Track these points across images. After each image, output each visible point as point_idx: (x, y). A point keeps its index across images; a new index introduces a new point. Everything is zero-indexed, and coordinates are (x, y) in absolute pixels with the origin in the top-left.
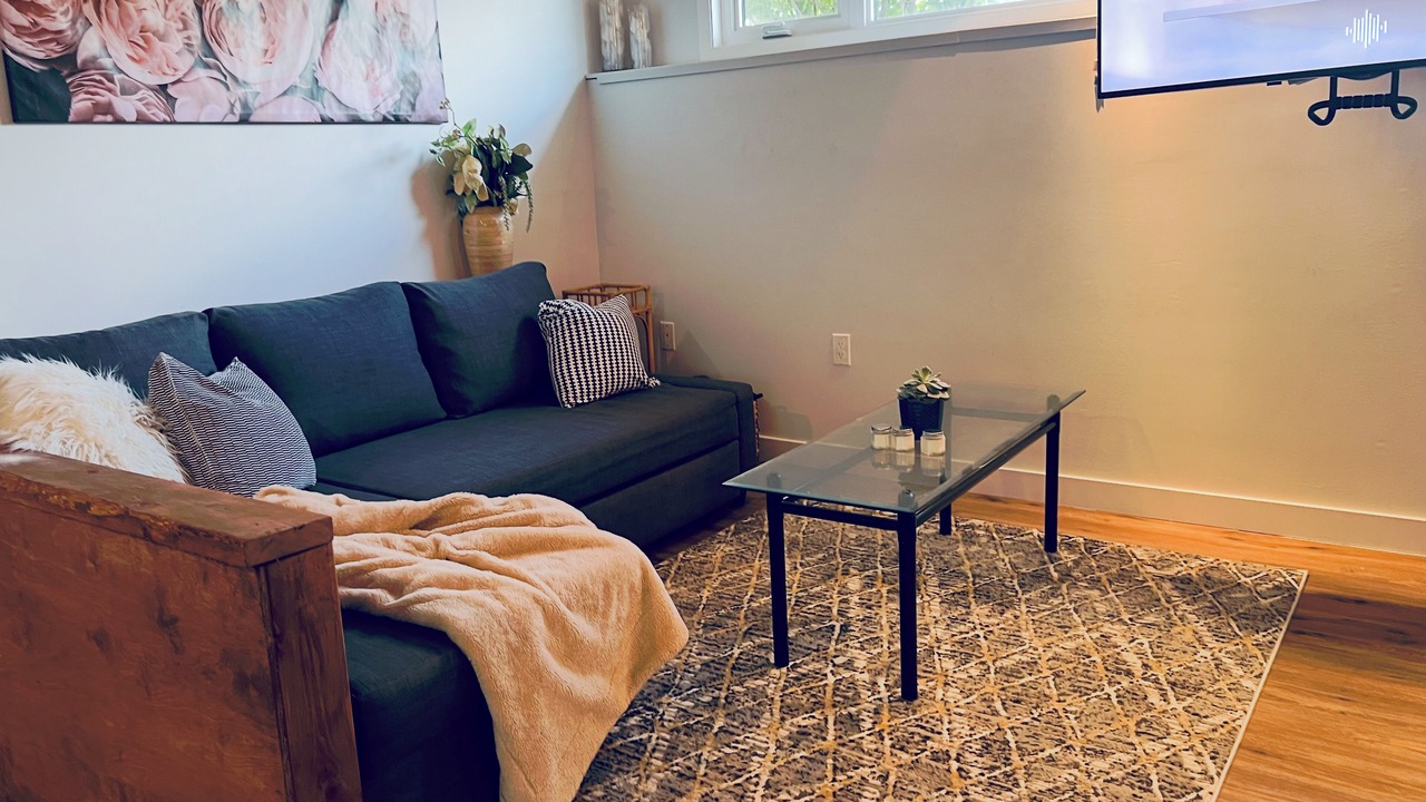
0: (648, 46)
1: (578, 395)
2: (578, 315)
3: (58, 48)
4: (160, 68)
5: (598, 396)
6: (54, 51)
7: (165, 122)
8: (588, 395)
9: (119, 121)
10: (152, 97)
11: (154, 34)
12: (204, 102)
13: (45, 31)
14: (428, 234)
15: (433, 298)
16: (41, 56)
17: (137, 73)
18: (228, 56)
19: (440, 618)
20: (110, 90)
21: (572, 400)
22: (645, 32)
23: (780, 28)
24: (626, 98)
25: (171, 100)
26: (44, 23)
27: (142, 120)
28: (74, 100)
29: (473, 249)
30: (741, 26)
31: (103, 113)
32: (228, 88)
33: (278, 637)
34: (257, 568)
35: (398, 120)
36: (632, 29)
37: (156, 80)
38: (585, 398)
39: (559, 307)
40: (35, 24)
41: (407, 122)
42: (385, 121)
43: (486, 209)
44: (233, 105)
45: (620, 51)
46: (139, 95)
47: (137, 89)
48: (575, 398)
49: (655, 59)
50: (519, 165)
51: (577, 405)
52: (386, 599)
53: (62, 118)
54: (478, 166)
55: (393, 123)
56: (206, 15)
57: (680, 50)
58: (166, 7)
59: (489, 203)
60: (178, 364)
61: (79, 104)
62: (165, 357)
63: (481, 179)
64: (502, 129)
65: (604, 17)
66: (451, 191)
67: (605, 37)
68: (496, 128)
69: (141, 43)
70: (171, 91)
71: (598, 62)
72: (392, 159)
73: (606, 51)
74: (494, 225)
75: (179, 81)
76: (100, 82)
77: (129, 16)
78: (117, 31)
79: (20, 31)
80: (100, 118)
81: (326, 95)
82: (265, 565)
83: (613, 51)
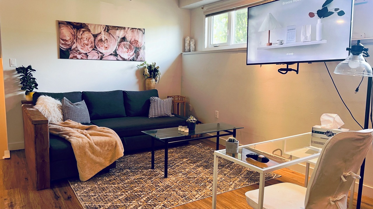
0: (194, 47)
1: (152, 116)
2: (155, 100)
3: (69, 47)
4: (86, 50)
5: (155, 116)
6: (68, 47)
7: (86, 59)
8: (154, 116)
9: (78, 59)
10: (84, 55)
11: (86, 44)
12: (94, 56)
13: (67, 44)
14: (138, 82)
15: (128, 94)
16: (66, 48)
17: (82, 51)
18: (99, 48)
19: (71, 141)
20: (77, 54)
21: (150, 116)
22: (193, 44)
23: (216, 45)
24: (188, 58)
25: (87, 56)
26: (67, 43)
27: (82, 59)
28: (70, 55)
29: (147, 86)
30: (211, 44)
31: (75, 57)
32: (98, 54)
33: (36, 135)
34: (34, 125)
35: (133, 60)
36: (191, 44)
37: (85, 52)
38: (153, 116)
39: (154, 98)
40: (65, 43)
41: (136, 61)
42: (131, 60)
43: (150, 78)
44: (99, 57)
45: (189, 48)
46: (82, 55)
47: (81, 54)
48: (151, 116)
49: (195, 50)
50: (156, 70)
51: (152, 118)
52: (68, 137)
53: (68, 58)
54: (148, 70)
55: (132, 61)
56: (96, 41)
57: (199, 49)
58: (89, 40)
59: (149, 77)
60: (67, 99)
61: (71, 56)
62: (65, 98)
63: (148, 73)
64: (155, 63)
65: (186, 41)
66: (144, 74)
67: (186, 45)
68: (154, 63)
69: (83, 46)
70: (87, 54)
71: (184, 50)
72: (132, 68)
73: (186, 48)
74: (150, 81)
75: (89, 52)
76: (75, 52)
77: (82, 42)
78: (79, 44)
79: (63, 44)
80: (74, 58)
81: (118, 55)
82: (35, 124)
83: (187, 48)
